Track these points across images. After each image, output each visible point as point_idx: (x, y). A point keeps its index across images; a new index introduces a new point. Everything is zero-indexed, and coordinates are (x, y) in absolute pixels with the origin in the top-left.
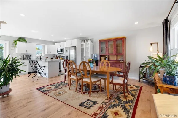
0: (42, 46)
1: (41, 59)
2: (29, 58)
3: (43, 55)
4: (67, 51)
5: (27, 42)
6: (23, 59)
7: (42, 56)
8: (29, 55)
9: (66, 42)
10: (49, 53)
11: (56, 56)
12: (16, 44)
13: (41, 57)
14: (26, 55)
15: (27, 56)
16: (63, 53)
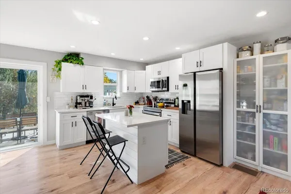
0: (115, 72)
1: (114, 104)
2: (87, 105)
3: (118, 95)
4: (185, 85)
5: (83, 64)
6: (76, 107)
7: (116, 97)
8: (87, 96)
9: (181, 59)
10: (132, 90)
11: (148, 97)
12: (60, 69)
13: (115, 99)
14: (81, 96)
15: (83, 98)
16: (168, 90)
